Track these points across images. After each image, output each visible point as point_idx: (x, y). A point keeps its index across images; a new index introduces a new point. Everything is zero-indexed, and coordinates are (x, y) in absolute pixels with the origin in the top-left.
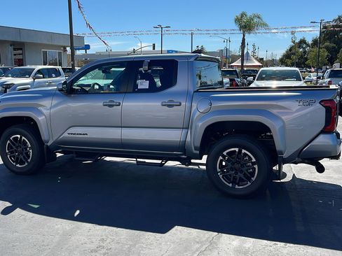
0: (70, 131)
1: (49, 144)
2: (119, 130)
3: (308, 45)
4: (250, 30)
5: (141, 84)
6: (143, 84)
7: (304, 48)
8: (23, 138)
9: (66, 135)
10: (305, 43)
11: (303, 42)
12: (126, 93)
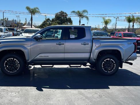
0: (39, 55)
1: (29, 61)
2: (63, 54)
3: (50, 21)
4: (34, 13)
5: (71, 36)
6: (72, 36)
7: (49, 22)
8: (15, 59)
9: (38, 57)
10: (49, 20)
11: (49, 19)
12: (65, 39)
